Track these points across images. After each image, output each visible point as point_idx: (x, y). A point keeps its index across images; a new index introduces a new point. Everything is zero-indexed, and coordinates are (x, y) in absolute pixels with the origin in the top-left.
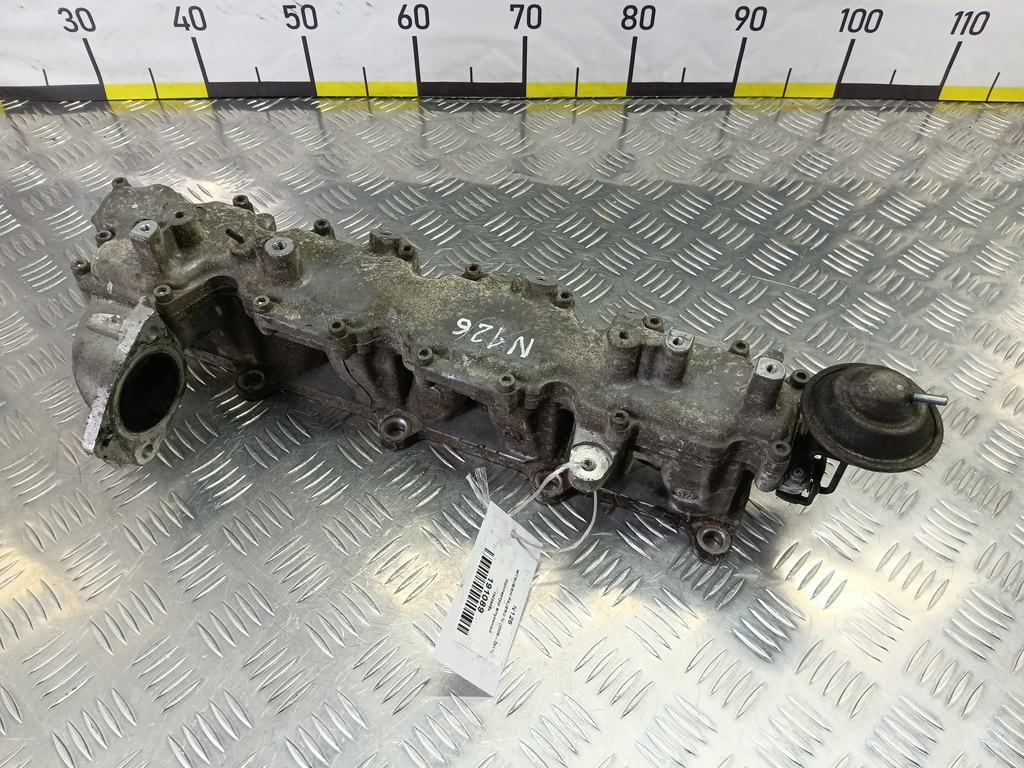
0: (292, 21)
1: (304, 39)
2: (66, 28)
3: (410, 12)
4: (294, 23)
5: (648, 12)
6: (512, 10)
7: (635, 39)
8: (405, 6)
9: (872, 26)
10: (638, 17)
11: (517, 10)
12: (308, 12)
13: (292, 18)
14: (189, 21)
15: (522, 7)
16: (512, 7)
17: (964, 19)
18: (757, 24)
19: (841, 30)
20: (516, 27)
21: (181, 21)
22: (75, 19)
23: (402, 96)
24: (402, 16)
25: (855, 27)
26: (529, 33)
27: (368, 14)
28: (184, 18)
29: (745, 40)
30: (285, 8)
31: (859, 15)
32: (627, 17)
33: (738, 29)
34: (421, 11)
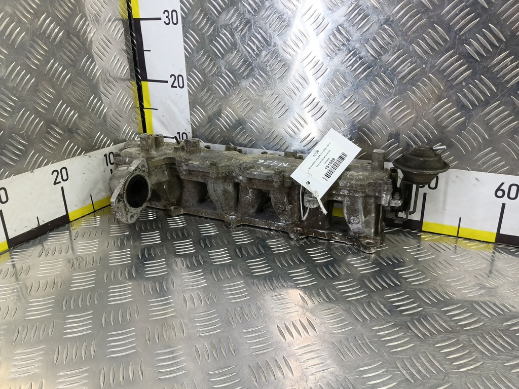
1: (425, 195)
3: (505, 188)
8: (503, 184)
23: (482, 240)
24: (498, 189)
27: (475, 185)
34: (514, 188)
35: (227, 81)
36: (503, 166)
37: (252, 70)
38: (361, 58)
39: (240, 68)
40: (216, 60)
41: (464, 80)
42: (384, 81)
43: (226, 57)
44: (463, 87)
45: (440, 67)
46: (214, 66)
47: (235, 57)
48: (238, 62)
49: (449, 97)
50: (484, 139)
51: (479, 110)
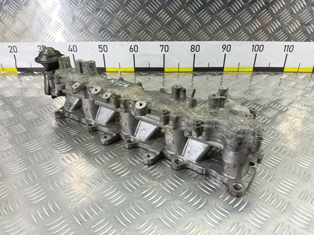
1: (104, 55)
2: (39, 51)
3: (133, 47)
4: (101, 50)
5: (198, 47)
6: (160, 46)
7: (195, 55)
8: (131, 46)
9: (261, 50)
10: (195, 48)
11: (162, 47)
12: (105, 47)
13: (101, 49)
14: (73, 49)
15: (163, 46)
16: (161, 46)
17: (287, 47)
18: (228, 50)
19: (253, 51)
20: (162, 51)
21: (70, 49)
22: (42, 49)
23: (130, 71)
24: (131, 48)
25: (256, 50)
26: (165, 53)
27: (122, 48)
29: (225, 54)
30: (99, 46)
31: (257, 47)
32: (192, 48)
33: (223, 51)
34: (136, 47)
36: (130, 38)
42: (74, 3)
44: (107, 4)
49: (103, 9)
50: (120, 27)
51: (115, 14)
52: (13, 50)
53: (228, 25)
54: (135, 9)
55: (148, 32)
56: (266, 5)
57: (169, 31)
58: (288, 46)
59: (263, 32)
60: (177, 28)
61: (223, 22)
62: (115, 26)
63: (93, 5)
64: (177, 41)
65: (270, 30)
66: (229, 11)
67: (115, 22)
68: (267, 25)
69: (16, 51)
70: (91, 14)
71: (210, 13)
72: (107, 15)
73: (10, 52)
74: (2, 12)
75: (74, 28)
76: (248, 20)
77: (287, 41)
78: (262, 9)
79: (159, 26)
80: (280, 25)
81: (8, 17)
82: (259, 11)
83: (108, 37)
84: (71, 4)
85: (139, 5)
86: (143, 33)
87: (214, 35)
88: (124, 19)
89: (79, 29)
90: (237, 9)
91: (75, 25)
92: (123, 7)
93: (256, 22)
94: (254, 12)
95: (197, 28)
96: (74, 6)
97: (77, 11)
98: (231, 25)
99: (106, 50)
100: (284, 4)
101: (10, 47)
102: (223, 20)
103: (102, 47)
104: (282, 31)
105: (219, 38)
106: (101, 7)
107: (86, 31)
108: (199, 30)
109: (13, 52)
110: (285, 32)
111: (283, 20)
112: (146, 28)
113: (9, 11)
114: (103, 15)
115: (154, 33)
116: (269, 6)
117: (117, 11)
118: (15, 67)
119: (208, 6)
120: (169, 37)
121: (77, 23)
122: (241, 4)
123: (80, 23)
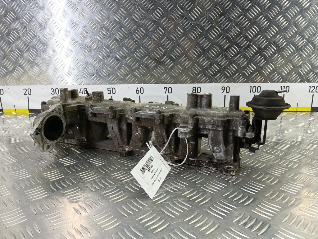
0: (109, 92)
2: (52, 94)
3: (139, 89)
4: (110, 92)
5: (199, 88)
6: (164, 89)
8: (138, 88)
10: (196, 90)
11: (166, 89)
12: (114, 89)
13: (109, 91)
14: (83, 92)
15: (167, 88)
16: (164, 88)
18: (228, 91)
19: (251, 92)
20: (165, 93)
21: (81, 92)
22: (55, 91)
24: (137, 90)
25: (254, 91)
26: (169, 94)
27: (128, 90)
28: (82, 91)
29: (225, 95)
30: (108, 88)
31: (254, 88)
32: (194, 90)
33: (223, 92)
34: (142, 89)
35: (16, 54)
36: (136, 81)
37: (29, 48)
38: (77, 42)
39: (23, 48)
40: (10, 45)
41: (117, 49)
42: (88, 50)
43: (15, 43)
44: (117, 52)
45: (107, 44)
46: (9, 47)
47: (20, 43)
48: (22, 45)
49: (113, 56)
50: (128, 71)
51: (124, 60)
52: (28, 92)
53: (226, 69)
54: (141, 56)
55: (152, 76)
56: (259, 50)
57: (172, 75)
58: (284, 87)
59: (258, 75)
60: (179, 72)
61: (221, 66)
62: (124, 70)
63: (105, 53)
64: (179, 83)
65: (265, 72)
66: (226, 57)
67: (123, 67)
68: (262, 68)
69: (30, 93)
70: (102, 60)
71: (209, 58)
72: (117, 61)
73: (25, 94)
74: (22, 59)
75: (86, 72)
76: (243, 64)
77: (282, 82)
78: (256, 54)
79: (163, 70)
80: (274, 67)
81: (27, 63)
82: (253, 56)
83: (117, 80)
84: (85, 51)
85: (145, 52)
86: (148, 76)
87: (213, 78)
88: (131, 64)
89: (91, 73)
90: (233, 54)
91: (88, 70)
92: (131, 54)
93: (251, 65)
94: (249, 57)
95: (197, 72)
96: (87, 53)
97: (89, 57)
98: (228, 69)
99: (114, 92)
100: (275, 49)
101: (25, 90)
102: (221, 64)
103: (111, 89)
104: (276, 74)
105: (218, 80)
106: (111, 55)
107: (96, 75)
108: (199, 74)
109: (27, 94)
110: (280, 74)
111: (276, 63)
112: (151, 72)
113: (28, 58)
114: (113, 61)
115: (158, 76)
116: (262, 51)
117: (126, 57)
118: (28, 109)
119: (206, 52)
120: (172, 80)
121: (89, 68)
122: (236, 50)
123: (92, 68)
